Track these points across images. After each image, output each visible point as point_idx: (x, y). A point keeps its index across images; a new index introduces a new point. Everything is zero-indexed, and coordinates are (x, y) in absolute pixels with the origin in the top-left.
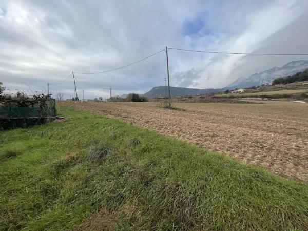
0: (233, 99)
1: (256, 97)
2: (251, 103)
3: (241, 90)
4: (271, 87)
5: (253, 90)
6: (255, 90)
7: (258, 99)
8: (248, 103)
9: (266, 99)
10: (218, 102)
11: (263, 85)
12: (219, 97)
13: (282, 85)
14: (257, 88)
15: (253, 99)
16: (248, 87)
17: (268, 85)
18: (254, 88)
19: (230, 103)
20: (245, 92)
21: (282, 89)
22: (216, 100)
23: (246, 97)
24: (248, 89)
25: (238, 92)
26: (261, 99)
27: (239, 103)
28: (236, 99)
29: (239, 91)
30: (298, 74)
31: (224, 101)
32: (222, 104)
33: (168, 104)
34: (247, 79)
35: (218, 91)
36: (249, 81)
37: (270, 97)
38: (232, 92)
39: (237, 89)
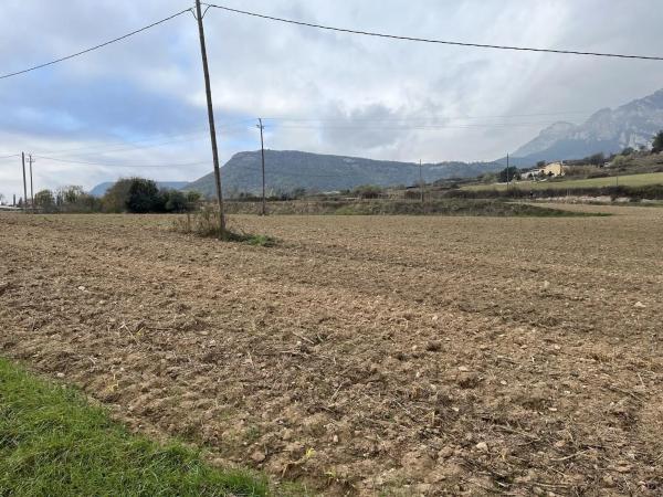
0: (519, 202)
1: (593, 192)
2: (571, 214)
3: (555, 169)
4: (650, 158)
5: (593, 169)
6: (599, 170)
7: (598, 199)
8: (560, 213)
9: (622, 200)
10: (460, 210)
11: (627, 152)
12: (473, 195)
14: (608, 161)
15: (584, 198)
16: (580, 157)
17: (643, 153)
18: (597, 160)
19: (501, 214)
20: (569, 174)
22: (461, 203)
23: (562, 193)
24: (580, 163)
25: (542, 176)
26: (608, 199)
27: (529, 214)
28: (527, 202)
29: (547, 171)
31: (480, 209)
32: (476, 219)
33: (216, 222)
34: (580, 130)
35: (478, 173)
36: (583, 136)
37: (635, 195)
38: (525, 175)
39: (541, 165)
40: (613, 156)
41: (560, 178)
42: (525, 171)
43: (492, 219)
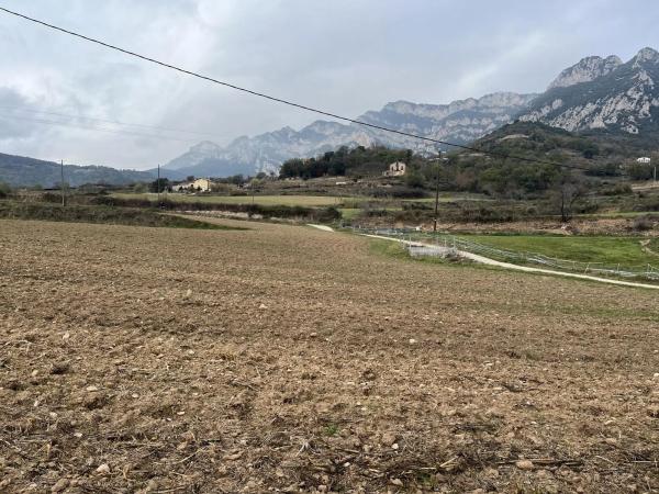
0: (170, 213)
1: (234, 208)
2: (215, 227)
3: (203, 184)
4: (277, 183)
5: (235, 188)
6: (239, 189)
7: (238, 215)
8: (206, 226)
9: (257, 216)
10: (108, 218)
11: (261, 176)
12: (123, 203)
13: (298, 181)
14: (246, 182)
15: (227, 213)
16: (225, 176)
17: (273, 179)
18: (238, 180)
19: (152, 224)
20: (215, 191)
21: (299, 193)
22: (111, 211)
23: (209, 207)
24: (224, 181)
25: (192, 189)
26: (246, 215)
27: (179, 225)
28: (178, 214)
29: (196, 186)
30: (328, 156)
31: (130, 218)
32: (125, 228)
34: (224, 151)
35: (130, 181)
36: (227, 157)
37: (268, 213)
38: (176, 188)
39: (191, 179)
40: (250, 179)
41: (206, 193)
42: (176, 183)
43: (142, 229)
